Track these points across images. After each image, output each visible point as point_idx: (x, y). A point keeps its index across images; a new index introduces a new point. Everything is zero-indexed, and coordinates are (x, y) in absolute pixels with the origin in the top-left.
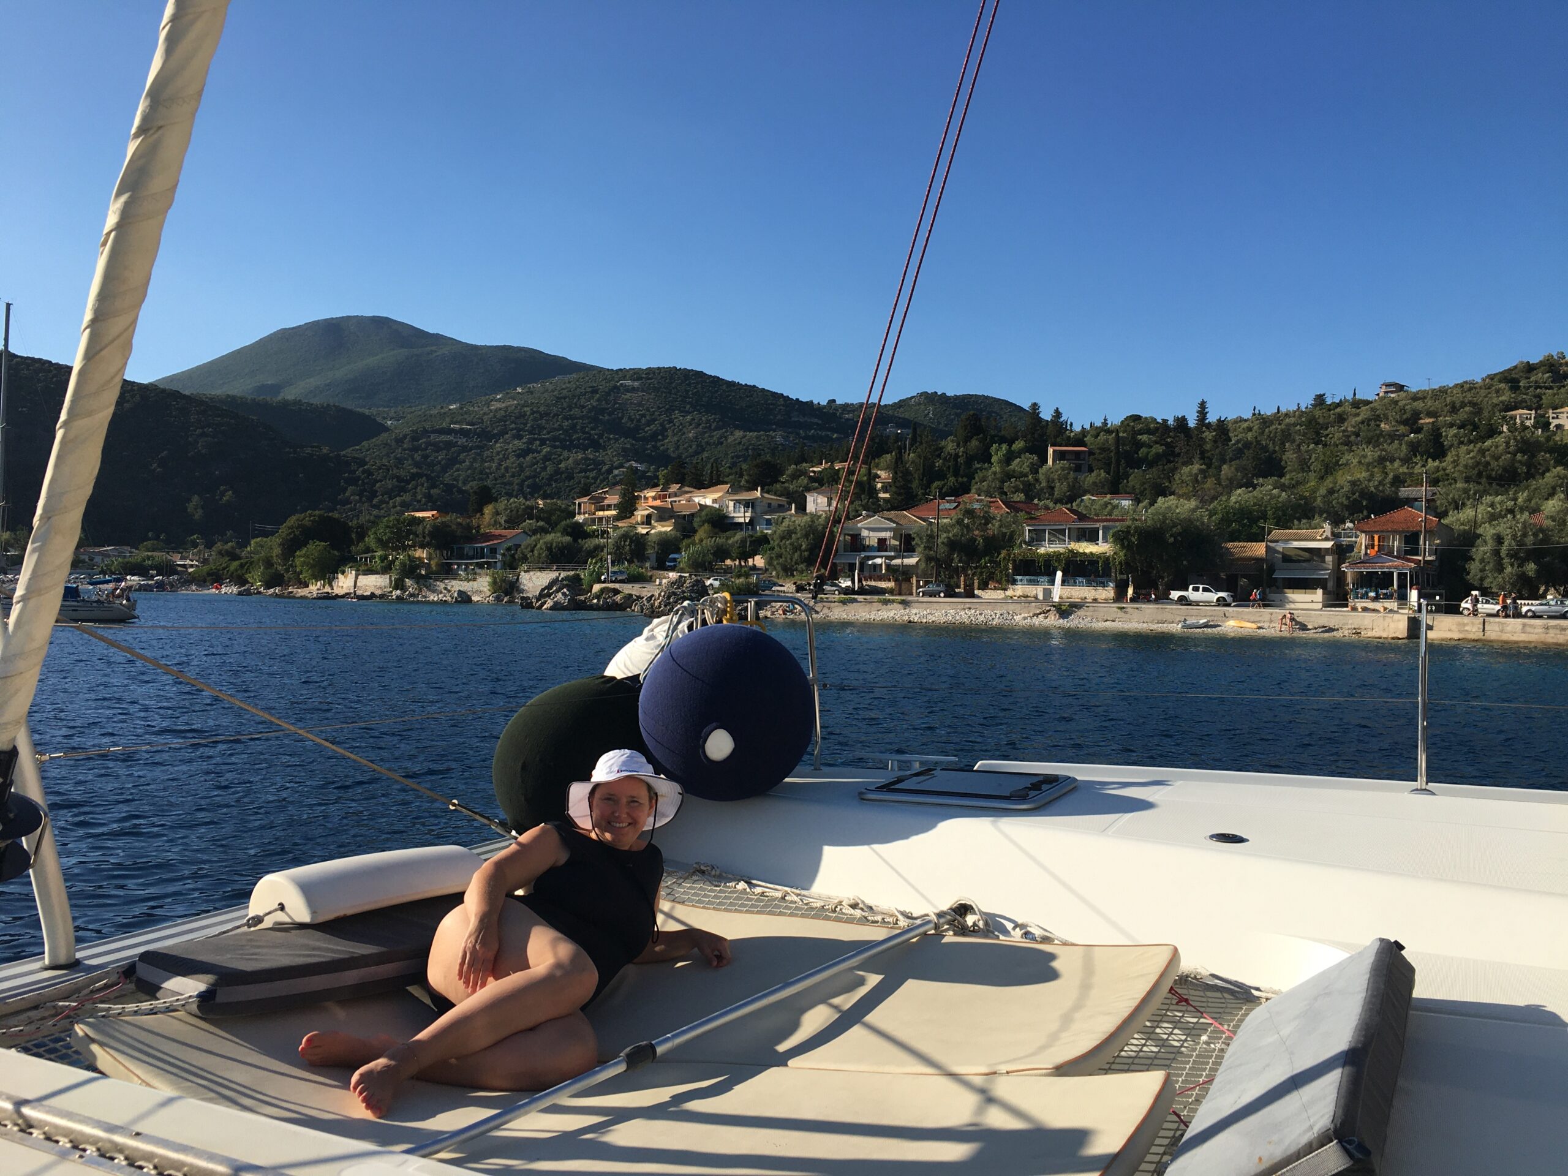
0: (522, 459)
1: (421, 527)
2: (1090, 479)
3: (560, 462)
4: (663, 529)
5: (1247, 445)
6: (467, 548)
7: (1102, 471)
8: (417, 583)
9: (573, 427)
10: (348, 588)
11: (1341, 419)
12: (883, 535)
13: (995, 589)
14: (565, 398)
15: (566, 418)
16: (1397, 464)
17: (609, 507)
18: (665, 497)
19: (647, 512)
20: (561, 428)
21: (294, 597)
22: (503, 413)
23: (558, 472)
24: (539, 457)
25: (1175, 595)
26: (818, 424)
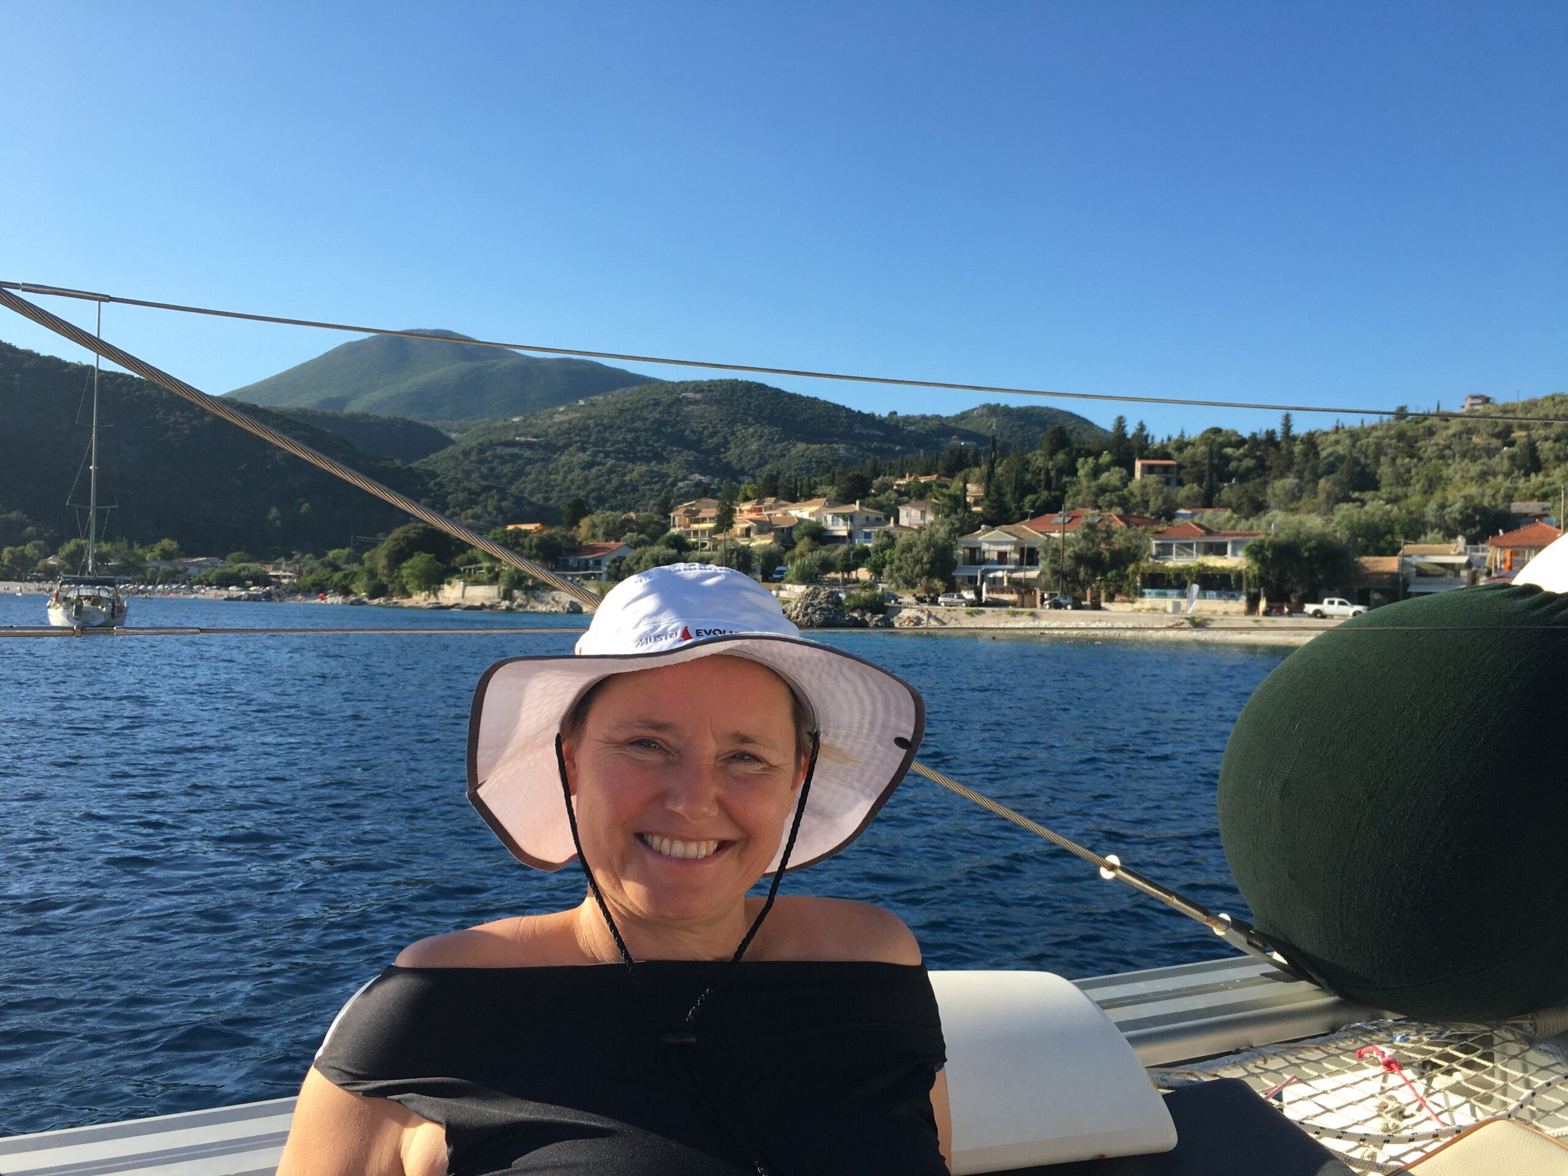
0: (587, 472)
1: (528, 539)
2: (1184, 492)
3: (624, 475)
4: (763, 542)
5: (1340, 459)
6: (572, 561)
7: (1195, 485)
8: (526, 594)
9: (637, 440)
10: (456, 598)
11: (1431, 432)
12: (1003, 548)
13: (1123, 601)
14: (628, 410)
15: (629, 431)
16: (1500, 478)
17: (704, 520)
18: (760, 510)
19: (746, 525)
20: (625, 440)
21: (402, 607)
22: (566, 425)
23: (622, 484)
24: (604, 469)
25: (1310, 608)
26: (879, 436)
